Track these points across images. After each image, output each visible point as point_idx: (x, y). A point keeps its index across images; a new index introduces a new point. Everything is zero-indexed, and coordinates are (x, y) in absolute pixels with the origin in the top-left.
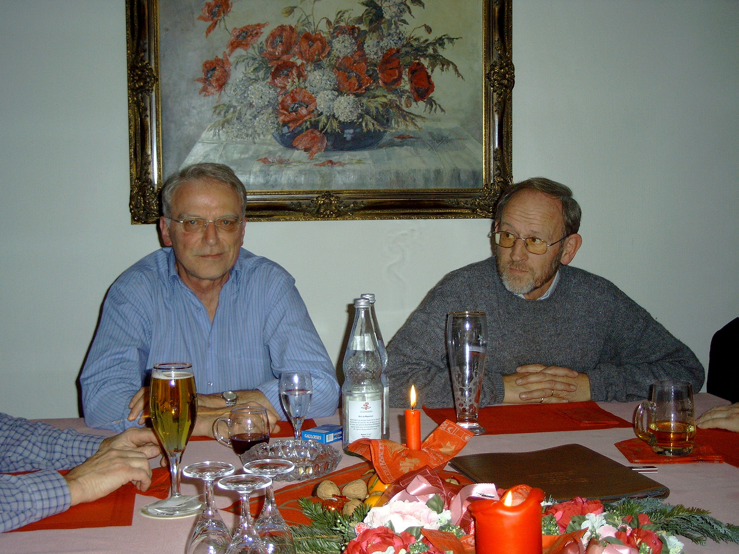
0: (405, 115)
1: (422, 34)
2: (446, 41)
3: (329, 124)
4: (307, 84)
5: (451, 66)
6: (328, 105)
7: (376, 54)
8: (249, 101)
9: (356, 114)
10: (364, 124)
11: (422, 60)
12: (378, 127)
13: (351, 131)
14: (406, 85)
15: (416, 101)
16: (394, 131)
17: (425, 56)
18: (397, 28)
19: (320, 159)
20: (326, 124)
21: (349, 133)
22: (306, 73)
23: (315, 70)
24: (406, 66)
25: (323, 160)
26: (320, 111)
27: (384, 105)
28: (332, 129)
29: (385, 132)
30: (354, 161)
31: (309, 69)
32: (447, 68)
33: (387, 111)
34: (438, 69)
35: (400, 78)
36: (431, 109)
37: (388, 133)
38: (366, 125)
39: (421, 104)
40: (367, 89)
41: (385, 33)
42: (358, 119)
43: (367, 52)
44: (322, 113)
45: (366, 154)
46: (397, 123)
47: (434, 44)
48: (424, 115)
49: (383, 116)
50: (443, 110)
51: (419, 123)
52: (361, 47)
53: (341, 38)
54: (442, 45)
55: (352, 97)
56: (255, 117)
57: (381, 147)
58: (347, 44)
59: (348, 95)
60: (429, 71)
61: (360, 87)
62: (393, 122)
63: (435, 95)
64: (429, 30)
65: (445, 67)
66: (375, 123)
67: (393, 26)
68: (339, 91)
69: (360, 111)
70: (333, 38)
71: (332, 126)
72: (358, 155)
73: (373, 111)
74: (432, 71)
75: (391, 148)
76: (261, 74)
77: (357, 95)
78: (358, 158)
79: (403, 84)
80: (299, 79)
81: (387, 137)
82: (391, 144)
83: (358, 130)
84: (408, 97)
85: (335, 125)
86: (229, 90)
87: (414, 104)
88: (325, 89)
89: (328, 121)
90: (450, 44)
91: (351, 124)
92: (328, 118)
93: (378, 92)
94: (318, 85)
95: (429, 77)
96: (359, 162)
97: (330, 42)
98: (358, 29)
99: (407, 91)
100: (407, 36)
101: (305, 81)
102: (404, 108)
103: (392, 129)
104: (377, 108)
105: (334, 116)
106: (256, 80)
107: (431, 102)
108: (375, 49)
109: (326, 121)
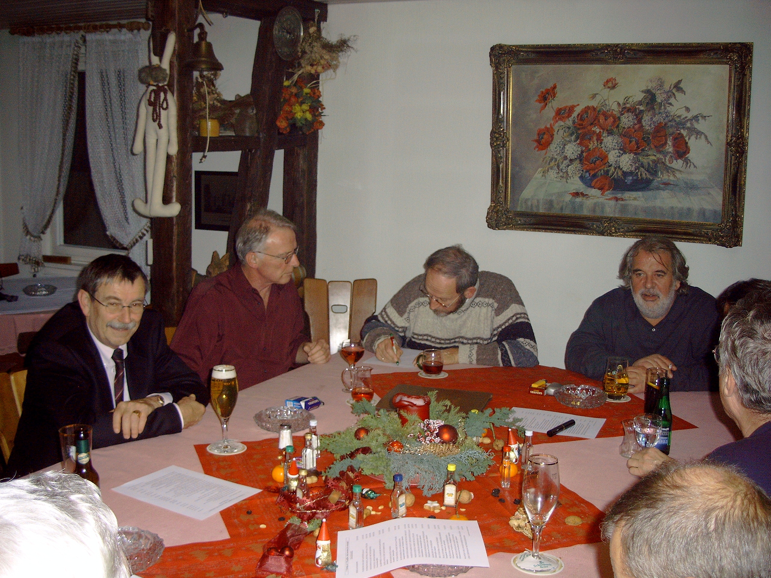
0: (668, 169)
1: (683, 113)
2: (700, 118)
3: (616, 173)
4: (602, 145)
5: (703, 136)
6: (615, 160)
7: (650, 126)
8: (565, 156)
9: (634, 167)
10: (639, 174)
11: (682, 131)
12: (649, 176)
13: (631, 178)
14: (669, 147)
15: (676, 159)
16: (660, 179)
17: (683, 128)
18: (665, 109)
19: (609, 195)
20: (614, 173)
21: (629, 180)
22: (602, 138)
23: (608, 136)
24: (671, 135)
25: (611, 196)
26: (611, 163)
27: (654, 161)
28: (618, 176)
29: (653, 180)
30: (631, 199)
31: (604, 135)
32: (700, 137)
33: (656, 165)
34: (693, 138)
35: (666, 143)
36: (687, 166)
37: (655, 180)
38: (641, 175)
39: (680, 162)
40: (643, 150)
41: (657, 112)
42: (636, 170)
43: (644, 124)
44: (611, 165)
45: (640, 194)
46: (662, 173)
47: (691, 120)
48: (681, 169)
49: (652, 169)
50: (695, 166)
51: (678, 175)
52: (640, 121)
53: (626, 115)
54: (697, 121)
55: (632, 155)
56: (568, 166)
57: (650, 190)
58: (630, 119)
59: (630, 153)
60: (687, 139)
61: (638, 148)
62: (659, 173)
63: (691, 156)
64: (688, 109)
65: (699, 136)
66: (647, 173)
67: (663, 107)
68: (624, 150)
69: (637, 164)
70: (622, 114)
71: (617, 173)
72: (634, 194)
73: (646, 164)
74: (689, 139)
75: (657, 191)
76: (573, 138)
77: (635, 154)
78: (634, 196)
79: (667, 147)
80: (597, 142)
81: (655, 183)
82: (658, 188)
83: (635, 178)
84: (671, 157)
85: (620, 174)
86: (552, 147)
87: (675, 161)
88: (614, 149)
89: (615, 170)
90: (703, 121)
91: (631, 173)
92: (615, 168)
93: (650, 153)
94: (610, 146)
95: (687, 143)
96: (635, 199)
97: (619, 118)
98: (639, 108)
99: (670, 152)
100: (672, 114)
101: (601, 143)
102: (667, 163)
103: (659, 178)
104: (649, 164)
105: (619, 167)
106: (570, 142)
107: (687, 161)
108: (649, 123)
109: (614, 171)
